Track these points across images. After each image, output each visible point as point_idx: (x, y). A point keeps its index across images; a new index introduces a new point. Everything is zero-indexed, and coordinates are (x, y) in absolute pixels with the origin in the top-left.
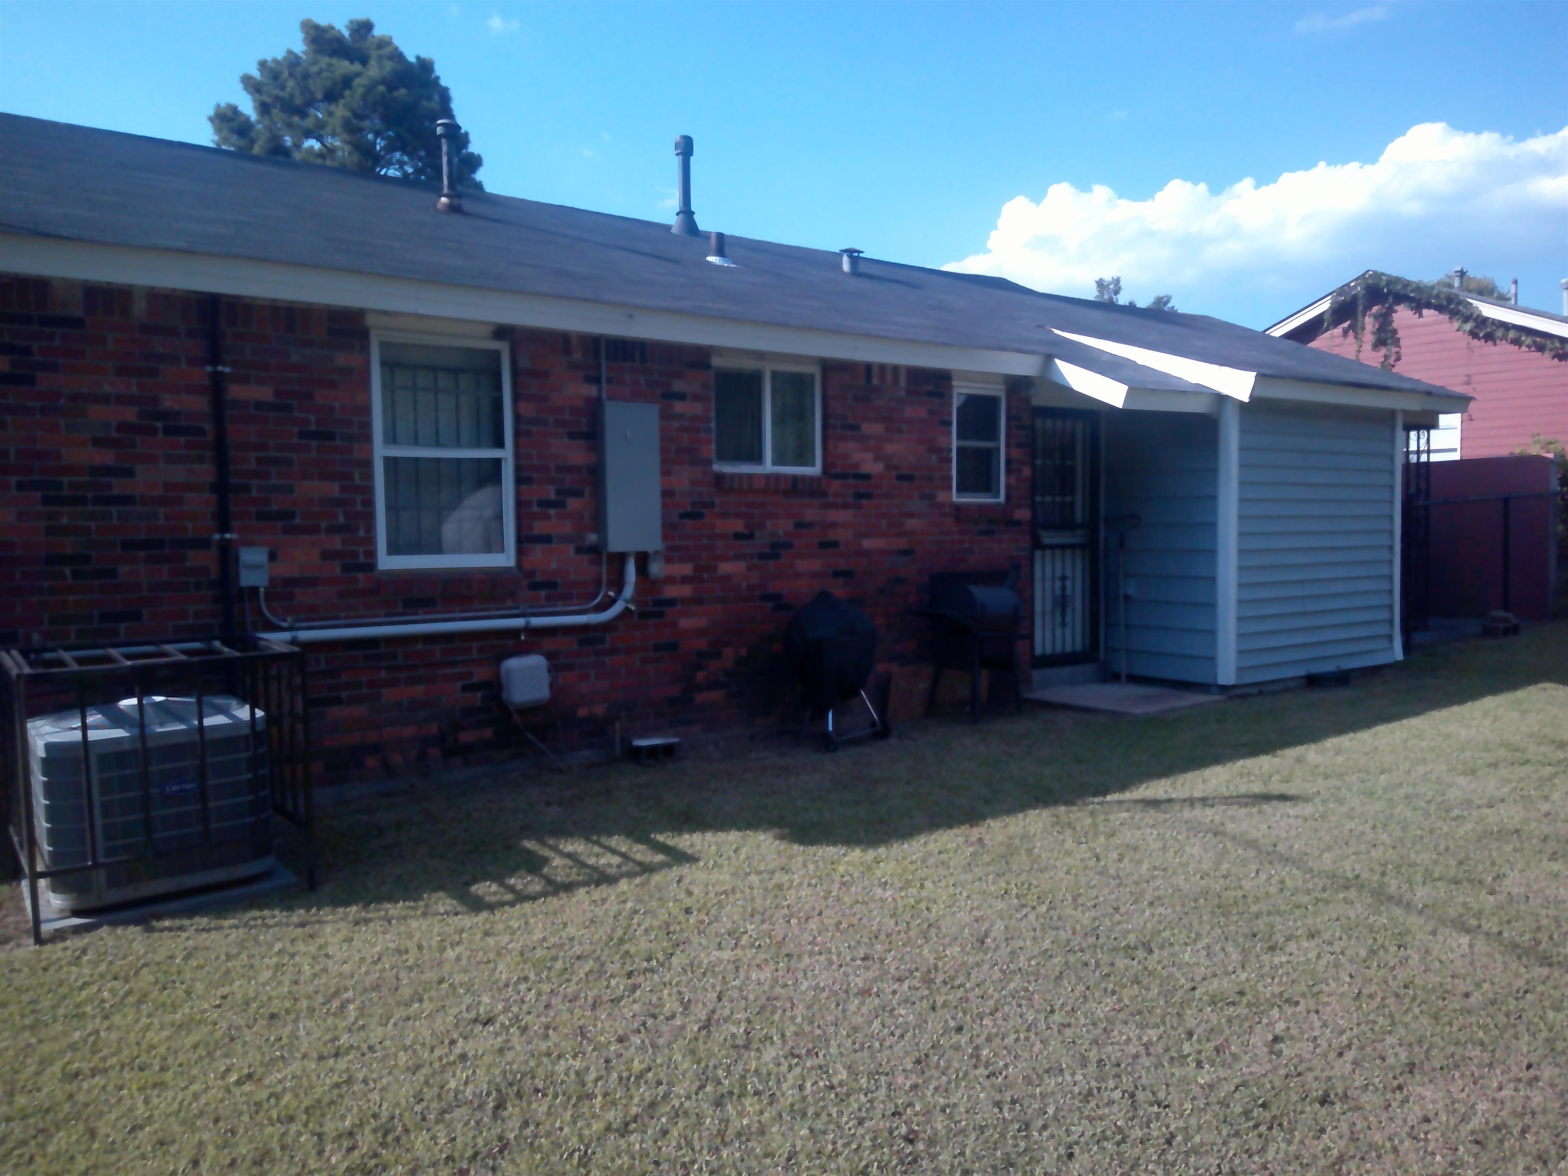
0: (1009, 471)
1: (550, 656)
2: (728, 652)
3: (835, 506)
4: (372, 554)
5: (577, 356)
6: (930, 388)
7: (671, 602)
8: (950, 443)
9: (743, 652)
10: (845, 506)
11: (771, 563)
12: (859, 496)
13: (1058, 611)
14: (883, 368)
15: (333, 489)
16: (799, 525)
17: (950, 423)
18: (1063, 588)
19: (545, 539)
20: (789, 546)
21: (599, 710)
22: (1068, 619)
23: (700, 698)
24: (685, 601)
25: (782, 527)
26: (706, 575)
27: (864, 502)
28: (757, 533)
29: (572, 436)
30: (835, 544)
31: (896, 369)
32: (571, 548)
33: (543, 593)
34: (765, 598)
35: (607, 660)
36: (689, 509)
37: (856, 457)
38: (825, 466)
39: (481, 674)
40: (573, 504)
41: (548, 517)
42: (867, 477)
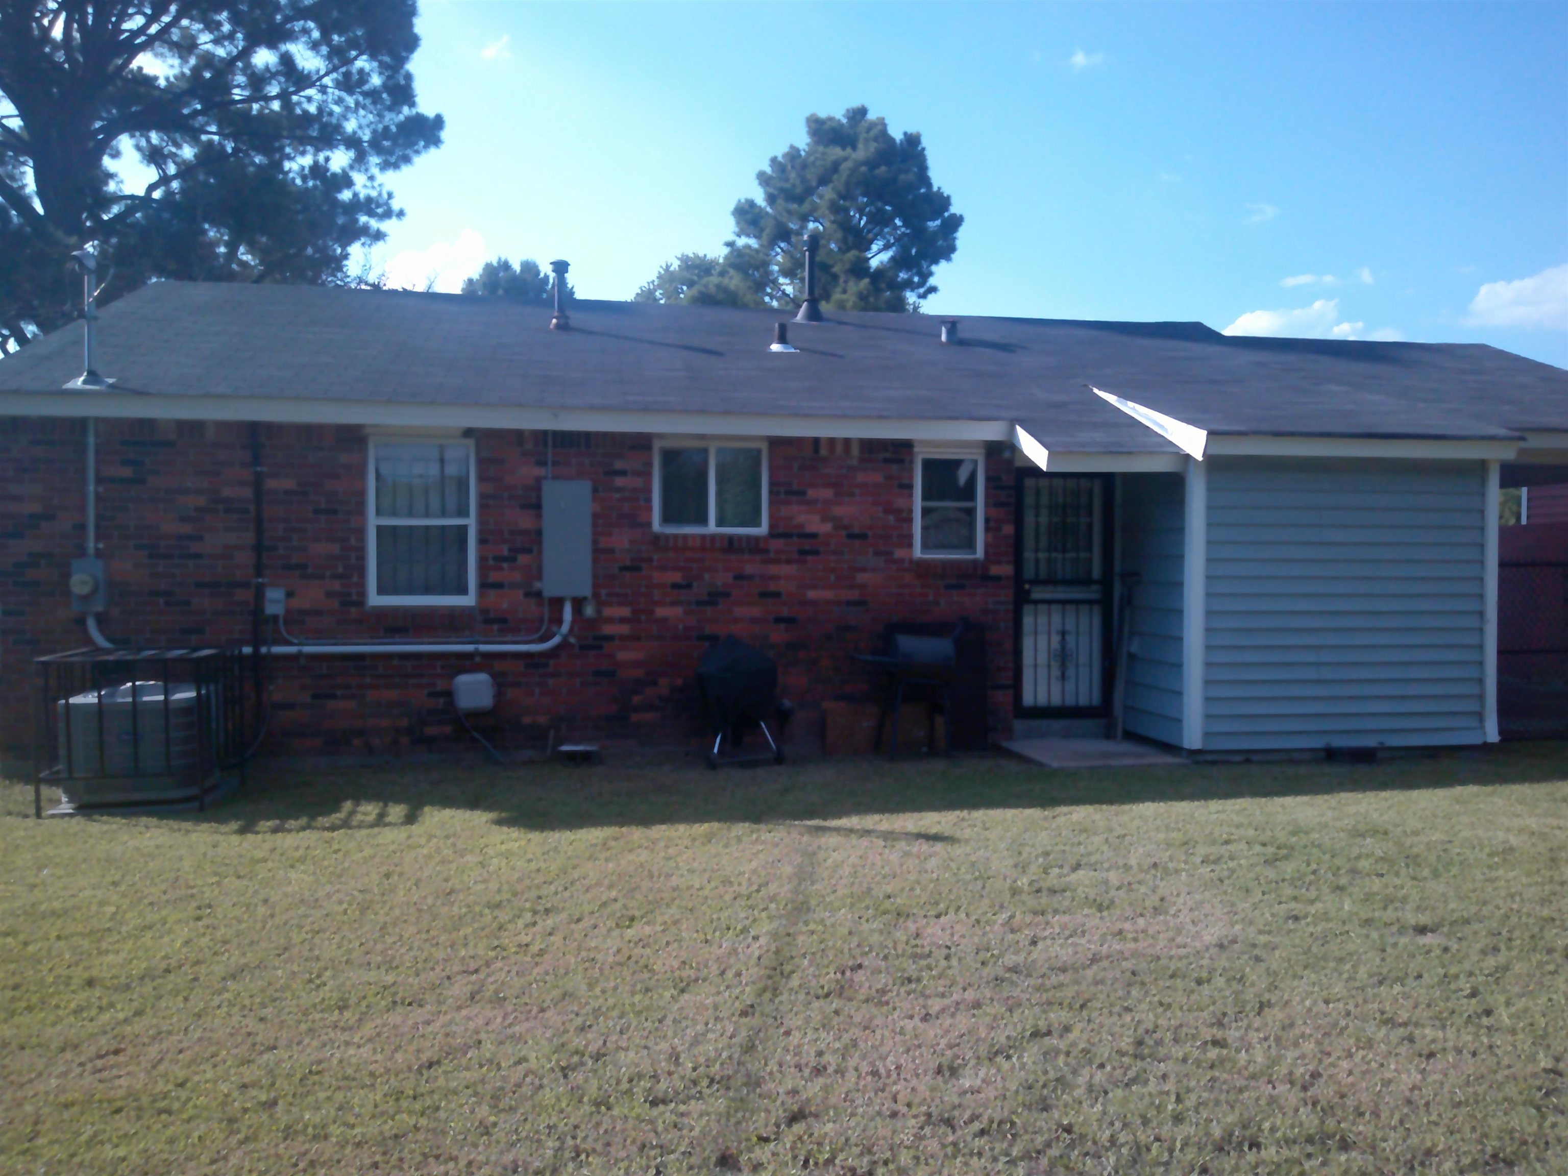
0: (987, 529)
1: (494, 676)
2: (664, 682)
3: (778, 561)
4: (363, 594)
5: (529, 446)
6: (888, 455)
7: (610, 638)
8: (911, 504)
9: (679, 682)
10: (788, 562)
11: (709, 609)
12: (803, 552)
13: (1055, 666)
14: (832, 441)
15: (336, 548)
16: (739, 577)
17: (910, 487)
18: (1063, 641)
19: (499, 586)
20: (727, 595)
21: (542, 720)
22: (1071, 672)
23: (635, 717)
24: (622, 638)
25: (722, 579)
26: (643, 617)
27: (809, 558)
28: (695, 584)
29: (523, 507)
30: (777, 595)
31: (847, 442)
32: (521, 593)
33: (495, 627)
34: (701, 638)
35: (550, 681)
36: (628, 563)
37: (802, 518)
38: (772, 526)
39: (440, 685)
40: (522, 559)
41: (501, 569)
42: (814, 536)
